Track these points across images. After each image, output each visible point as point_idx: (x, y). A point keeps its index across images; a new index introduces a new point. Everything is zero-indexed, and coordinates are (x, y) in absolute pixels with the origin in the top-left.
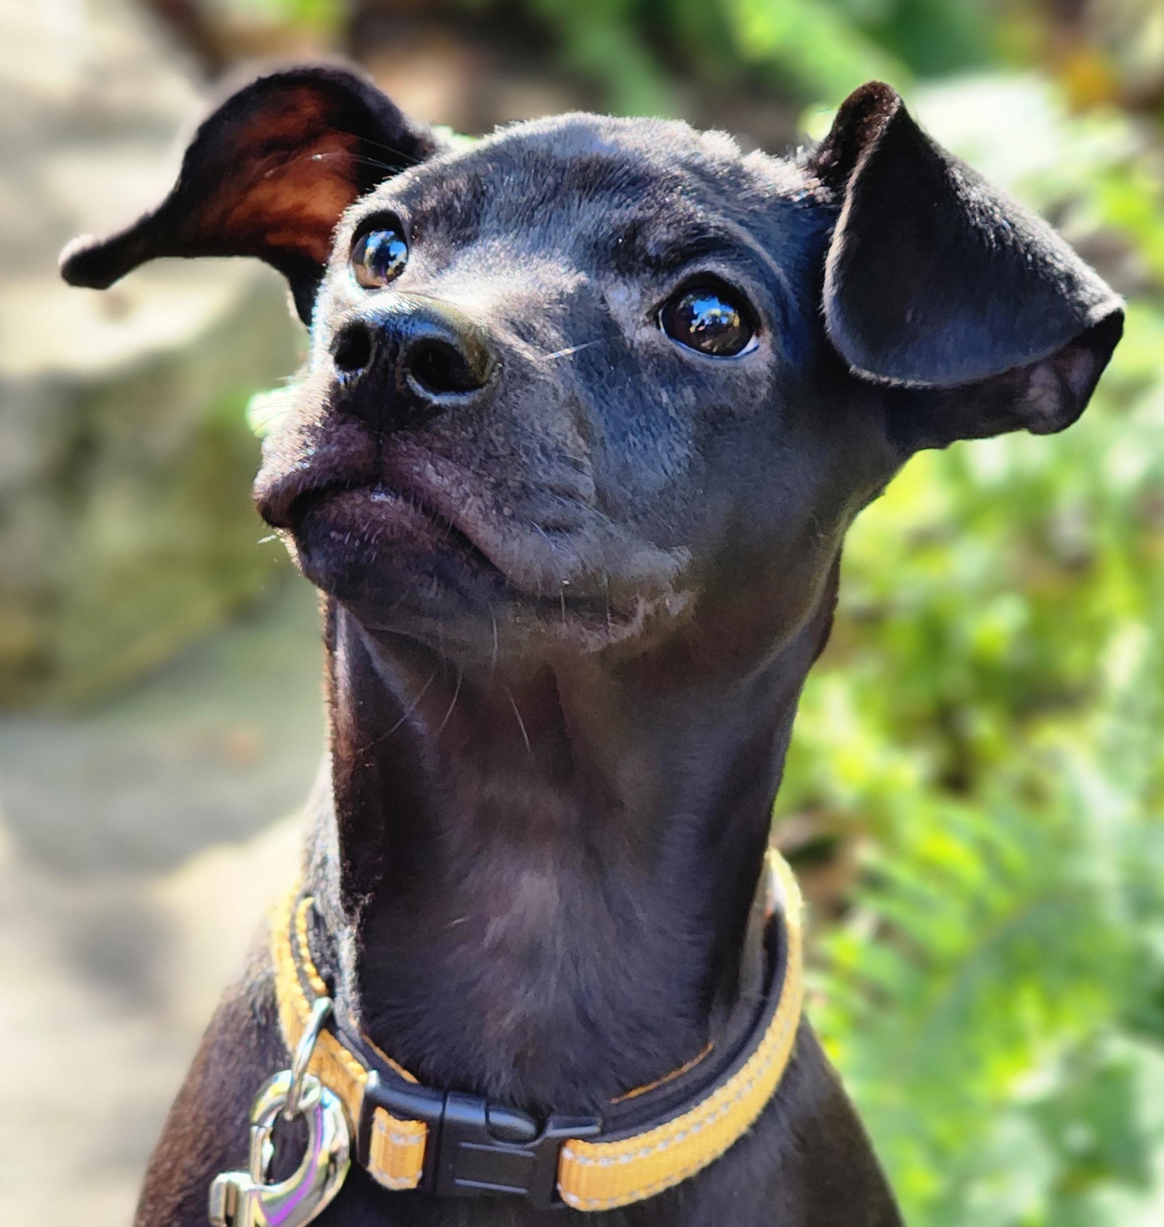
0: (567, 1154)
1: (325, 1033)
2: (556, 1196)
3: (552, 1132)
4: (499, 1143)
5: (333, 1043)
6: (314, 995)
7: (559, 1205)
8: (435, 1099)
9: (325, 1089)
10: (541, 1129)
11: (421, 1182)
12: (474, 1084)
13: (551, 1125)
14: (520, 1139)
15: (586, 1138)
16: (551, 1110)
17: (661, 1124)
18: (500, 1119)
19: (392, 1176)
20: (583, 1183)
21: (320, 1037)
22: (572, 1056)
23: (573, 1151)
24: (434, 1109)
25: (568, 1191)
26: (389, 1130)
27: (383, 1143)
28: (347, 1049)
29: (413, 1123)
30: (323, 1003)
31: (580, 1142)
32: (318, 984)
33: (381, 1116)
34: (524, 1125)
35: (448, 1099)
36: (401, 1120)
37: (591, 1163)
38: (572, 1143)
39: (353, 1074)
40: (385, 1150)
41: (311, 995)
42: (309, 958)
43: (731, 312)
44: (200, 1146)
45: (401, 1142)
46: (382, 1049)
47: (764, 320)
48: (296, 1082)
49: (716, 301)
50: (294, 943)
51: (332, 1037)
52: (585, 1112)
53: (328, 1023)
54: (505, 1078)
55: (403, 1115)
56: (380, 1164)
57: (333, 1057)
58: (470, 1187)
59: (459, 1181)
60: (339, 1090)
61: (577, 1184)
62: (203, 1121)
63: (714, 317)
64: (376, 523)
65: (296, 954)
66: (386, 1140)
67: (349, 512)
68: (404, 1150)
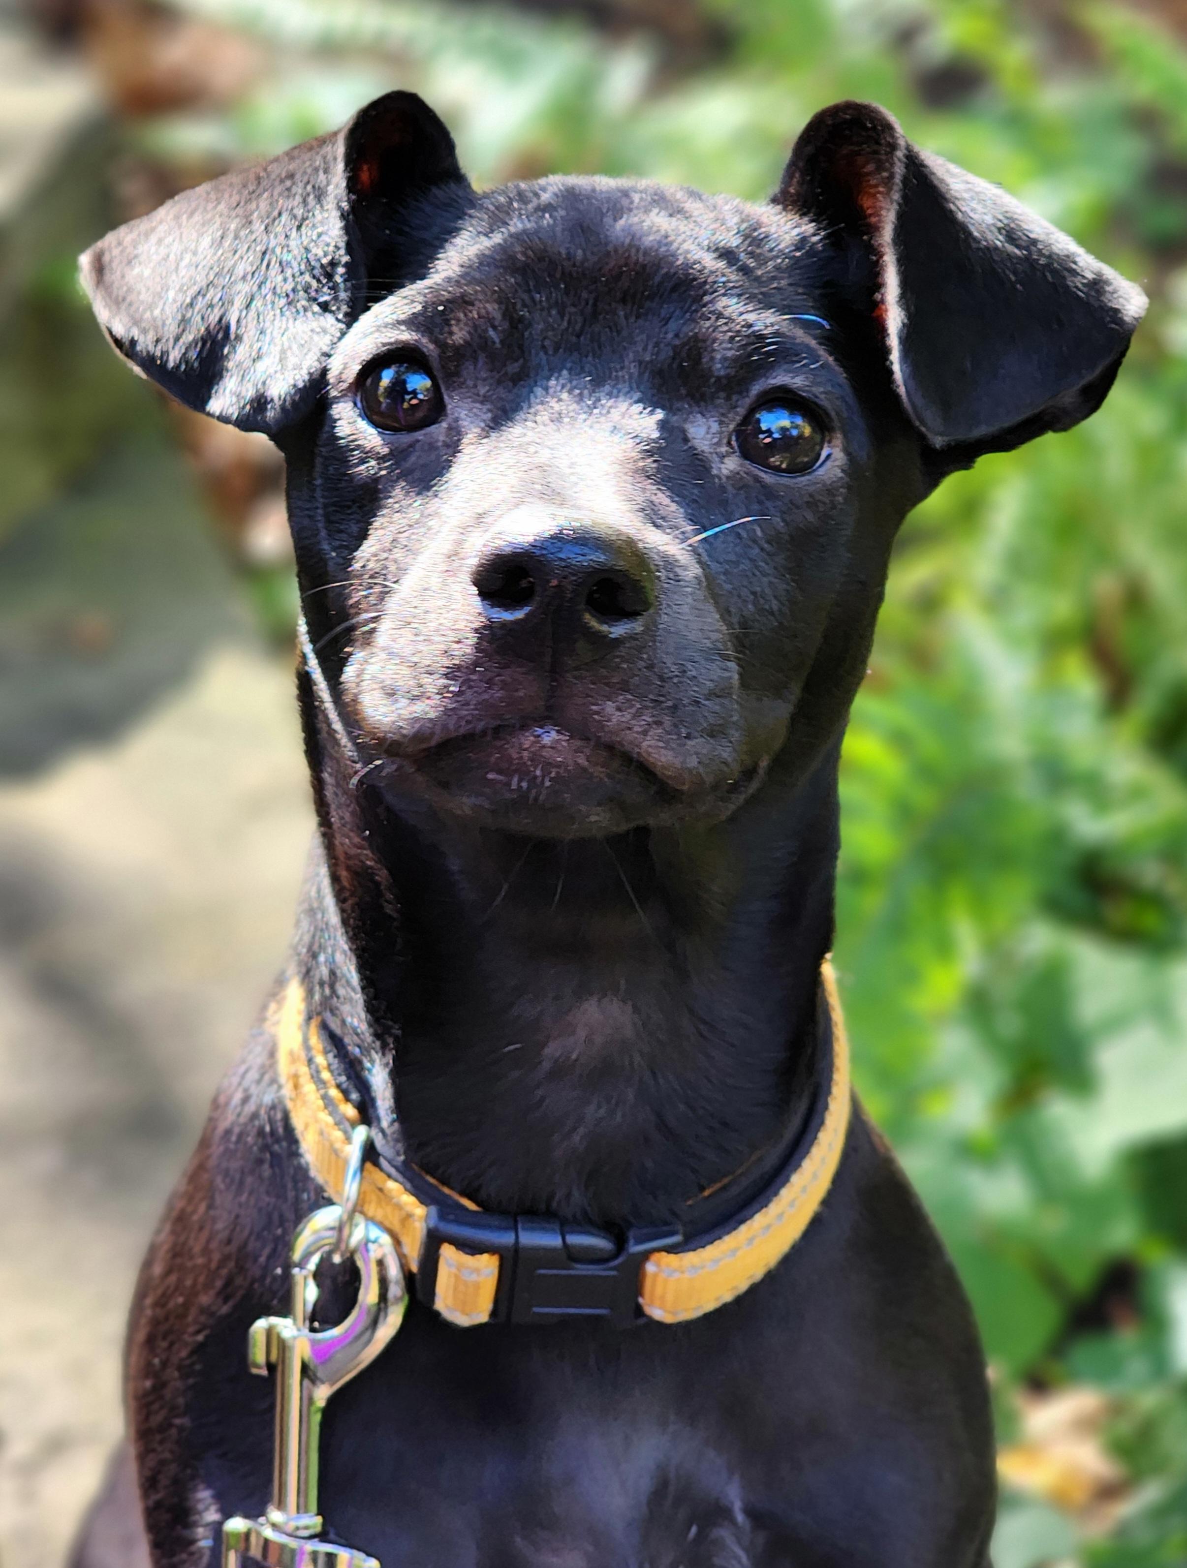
0: (650, 1268)
1: (368, 1165)
2: (639, 1311)
3: (636, 1249)
4: (579, 1266)
5: (378, 1175)
6: (347, 1125)
7: (641, 1321)
8: (506, 1229)
9: (370, 1223)
10: (621, 1244)
11: (494, 1314)
12: (543, 1207)
13: (632, 1242)
14: (600, 1259)
15: (671, 1249)
16: (630, 1225)
17: (743, 1221)
18: (577, 1240)
19: (464, 1312)
20: (670, 1298)
21: (365, 1173)
22: (649, 1164)
23: (658, 1265)
24: (507, 1239)
25: (651, 1304)
26: (459, 1268)
27: (453, 1280)
28: (396, 1181)
29: (486, 1256)
30: (361, 1133)
31: (664, 1254)
32: (350, 1111)
33: (448, 1252)
34: (599, 1242)
35: (520, 1226)
36: (473, 1254)
37: (677, 1275)
38: (656, 1256)
39: (409, 1209)
40: (455, 1289)
41: (346, 1126)
42: (333, 1083)
43: (799, 421)
44: (219, 1284)
45: (474, 1277)
46: (434, 1177)
47: (837, 424)
48: (346, 1223)
49: (786, 413)
50: (313, 1066)
51: (377, 1169)
52: (666, 1223)
53: (370, 1154)
54: (576, 1195)
55: (472, 1248)
56: (450, 1302)
57: (381, 1190)
58: (547, 1314)
59: (536, 1309)
60: (387, 1224)
61: (662, 1298)
62: (216, 1257)
63: (784, 430)
64: (548, 765)
65: (316, 1077)
66: (457, 1277)
67: (515, 756)
68: (477, 1286)
